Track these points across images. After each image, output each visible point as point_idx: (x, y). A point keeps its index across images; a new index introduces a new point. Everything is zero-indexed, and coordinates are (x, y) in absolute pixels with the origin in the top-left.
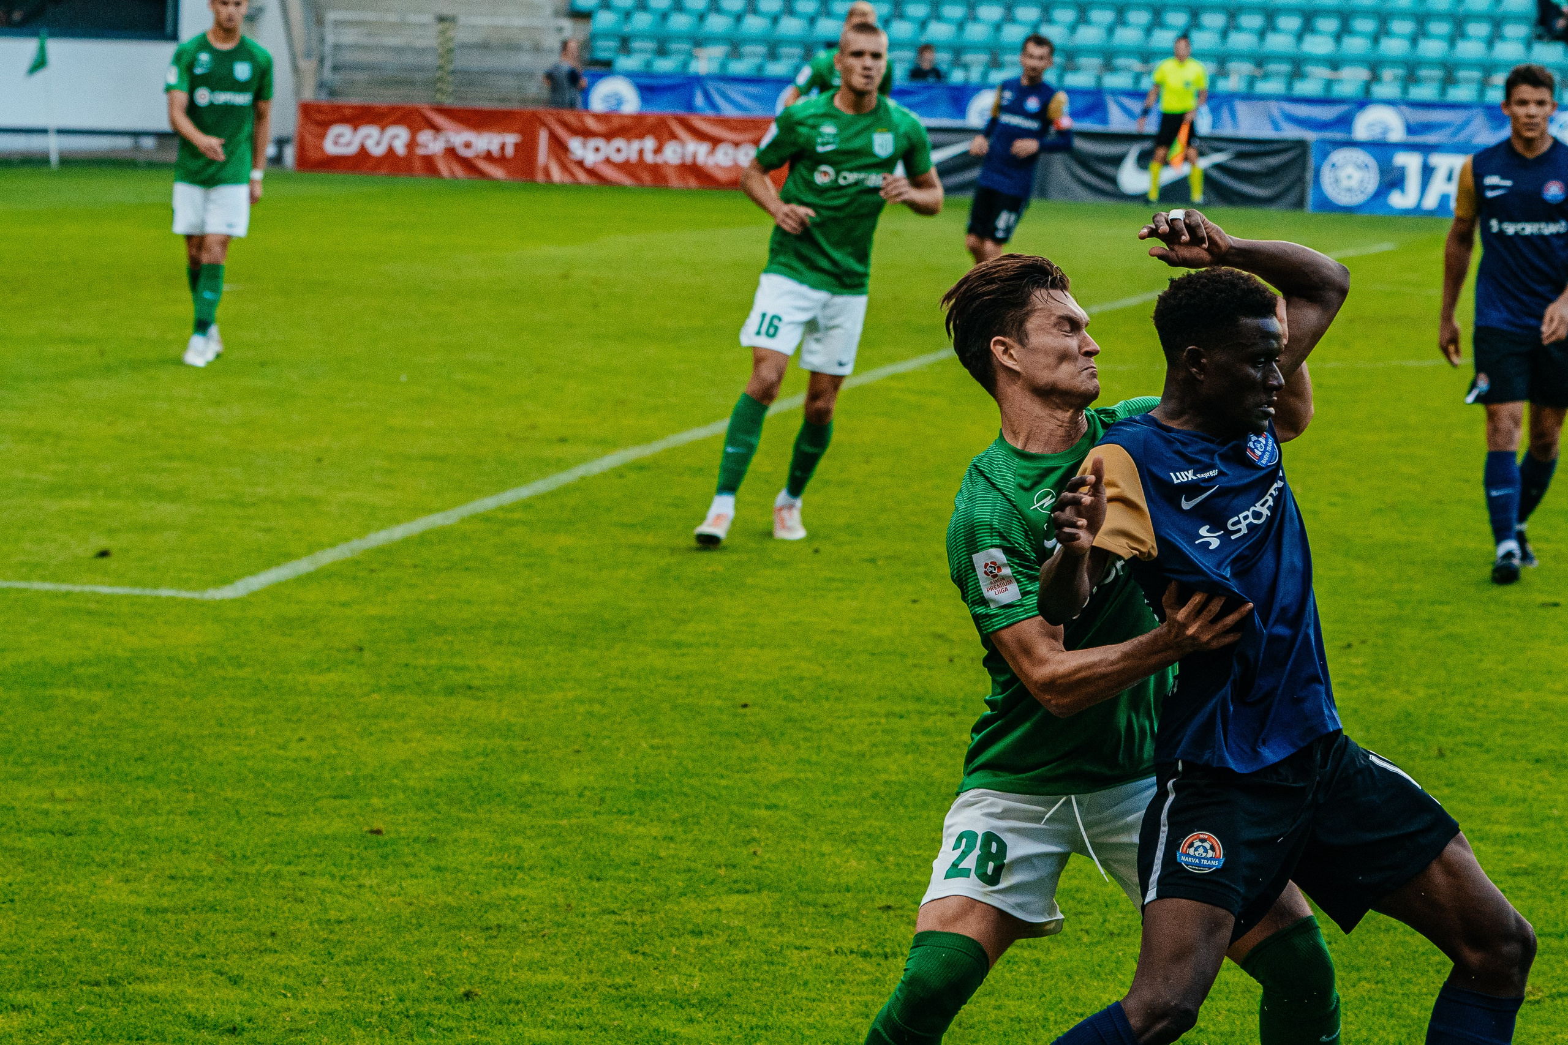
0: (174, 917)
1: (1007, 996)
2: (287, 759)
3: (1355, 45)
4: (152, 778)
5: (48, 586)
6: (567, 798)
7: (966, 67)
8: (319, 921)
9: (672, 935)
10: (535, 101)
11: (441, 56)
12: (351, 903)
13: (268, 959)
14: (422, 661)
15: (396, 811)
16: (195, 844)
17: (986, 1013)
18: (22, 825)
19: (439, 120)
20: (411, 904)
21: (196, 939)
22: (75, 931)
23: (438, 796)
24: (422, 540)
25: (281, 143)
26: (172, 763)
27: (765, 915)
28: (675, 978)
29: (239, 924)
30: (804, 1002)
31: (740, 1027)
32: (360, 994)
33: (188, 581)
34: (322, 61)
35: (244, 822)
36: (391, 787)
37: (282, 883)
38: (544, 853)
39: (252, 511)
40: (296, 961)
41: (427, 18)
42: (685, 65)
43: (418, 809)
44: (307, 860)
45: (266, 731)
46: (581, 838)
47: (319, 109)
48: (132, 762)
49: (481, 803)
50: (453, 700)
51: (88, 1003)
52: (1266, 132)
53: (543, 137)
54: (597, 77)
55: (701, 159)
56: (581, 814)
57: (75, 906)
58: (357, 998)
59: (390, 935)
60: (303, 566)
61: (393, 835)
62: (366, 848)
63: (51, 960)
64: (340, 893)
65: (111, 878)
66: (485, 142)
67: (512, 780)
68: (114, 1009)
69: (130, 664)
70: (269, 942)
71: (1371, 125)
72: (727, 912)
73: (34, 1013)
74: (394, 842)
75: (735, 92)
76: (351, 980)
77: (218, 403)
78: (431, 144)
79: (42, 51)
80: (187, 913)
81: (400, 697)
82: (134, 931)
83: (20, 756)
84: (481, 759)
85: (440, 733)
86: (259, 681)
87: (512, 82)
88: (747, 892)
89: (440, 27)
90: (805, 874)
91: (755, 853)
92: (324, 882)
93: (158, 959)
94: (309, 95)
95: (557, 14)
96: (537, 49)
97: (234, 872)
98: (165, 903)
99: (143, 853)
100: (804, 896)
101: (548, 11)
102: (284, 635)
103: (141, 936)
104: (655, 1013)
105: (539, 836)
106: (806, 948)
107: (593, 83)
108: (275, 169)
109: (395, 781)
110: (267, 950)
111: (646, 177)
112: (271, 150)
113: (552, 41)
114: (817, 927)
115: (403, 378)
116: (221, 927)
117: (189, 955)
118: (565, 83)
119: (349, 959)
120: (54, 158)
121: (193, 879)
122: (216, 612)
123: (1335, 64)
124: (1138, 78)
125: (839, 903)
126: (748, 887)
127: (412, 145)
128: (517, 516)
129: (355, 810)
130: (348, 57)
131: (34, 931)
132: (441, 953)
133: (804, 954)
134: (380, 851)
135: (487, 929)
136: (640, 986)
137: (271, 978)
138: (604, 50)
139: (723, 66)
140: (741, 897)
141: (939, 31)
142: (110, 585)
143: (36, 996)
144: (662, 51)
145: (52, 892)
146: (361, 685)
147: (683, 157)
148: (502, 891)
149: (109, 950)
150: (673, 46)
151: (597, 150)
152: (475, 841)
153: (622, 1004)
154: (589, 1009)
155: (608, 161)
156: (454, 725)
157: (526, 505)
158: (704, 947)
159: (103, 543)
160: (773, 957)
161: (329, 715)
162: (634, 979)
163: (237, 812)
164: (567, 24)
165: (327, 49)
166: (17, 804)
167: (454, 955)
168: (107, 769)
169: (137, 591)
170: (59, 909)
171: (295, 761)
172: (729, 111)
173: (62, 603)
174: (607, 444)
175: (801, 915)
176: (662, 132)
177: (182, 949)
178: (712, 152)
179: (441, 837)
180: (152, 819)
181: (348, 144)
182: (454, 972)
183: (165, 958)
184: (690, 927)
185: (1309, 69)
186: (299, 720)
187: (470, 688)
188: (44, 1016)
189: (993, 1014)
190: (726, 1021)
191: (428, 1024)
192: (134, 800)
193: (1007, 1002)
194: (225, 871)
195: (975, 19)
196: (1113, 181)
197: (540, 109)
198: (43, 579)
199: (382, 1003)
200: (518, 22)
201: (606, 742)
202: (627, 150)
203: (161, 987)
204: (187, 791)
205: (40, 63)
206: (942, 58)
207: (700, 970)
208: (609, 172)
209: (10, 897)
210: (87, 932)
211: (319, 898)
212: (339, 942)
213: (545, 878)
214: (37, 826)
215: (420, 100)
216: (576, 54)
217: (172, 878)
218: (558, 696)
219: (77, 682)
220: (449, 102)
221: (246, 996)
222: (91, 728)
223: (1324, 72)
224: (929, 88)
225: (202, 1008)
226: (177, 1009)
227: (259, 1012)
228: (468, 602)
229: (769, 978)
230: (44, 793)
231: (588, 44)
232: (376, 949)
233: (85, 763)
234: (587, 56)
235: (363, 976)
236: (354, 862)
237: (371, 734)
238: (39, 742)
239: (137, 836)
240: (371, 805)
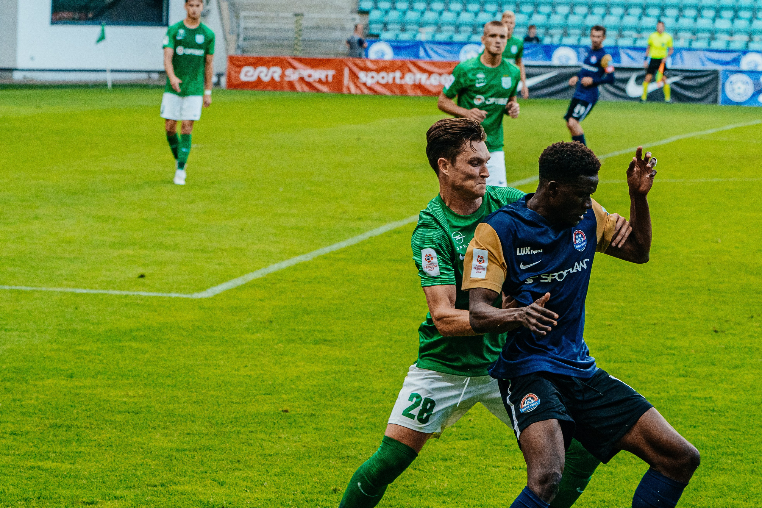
0: (190, 453)
1: (597, 489)
2: (240, 375)
3: (741, 24)
4: (174, 386)
5: (117, 292)
6: (377, 394)
7: (551, 36)
8: (261, 455)
9: (432, 461)
10: (342, 54)
11: (296, 33)
12: (275, 446)
13: (237, 473)
14: (302, 327)
15: (294, 401)
16: (198, 418)
17: (588, 498)
18: (114, 409)
19: (296, 64)
20: (304, 446)
21: (202, 464)
22: (142, 461)
23: (314, 393)
24: (296, 268)
25: (219, 75)
26: (184, 378)
27: (477, 451)
28: (435, 481)
29: (222, 456)
30: (499, 493)
31: (469, 505)
32: (283, 490)
33: (184, 289)
34: (238, 36)
35: (221, 407)
36: (291, 389)
37: (241, 436)
38: (367, 420)
39: (212, 255)
40: (250, 474)
41: (290, 15)
42: (415, 36)
43: (305, 400)
44: (253, 425)
45: (228, 362)
46: (385, 413)
47: (237, 59)
48: (165, 378)
49: (335, 397)
50: (318, 346)
51: (151, 495)
52: (698, 66)
53: (346, 71)
54: (372, 42)
55: (423, 82)
56: (384, 401)
57: (142, 448)
58: (282, 492)
59: (295, 461)
60: (239, 281)
61: (294, 413)
62: (281, 419)
63: (132, 474)
64: (270, 441)
65: (159, 434)
66: (318, 74)
67: (350, 385)
68: (164, 498)
69: (160, 330)
70: (237, 465)
71: (749, 63)
72: (458, 449)
73: (125, 500)
74: (294, 415)
75: (439, 49)
76: (278, 484)
77: (192, 202)
78: (292, 75)
79: (103, 31)
80: (196, 451)
81: (292, 345)
82: (171, 460)
83: (110, 375)
84: (334, 375)
85: (313, 363)
86: (223, 338)
87: (332, 45)
88: (467, 439)
89: (296, 19)
90: (495, 430)
91: (470, 420)
92: (262, 436)
93: (184, 474)
94: (232, 52)
95: (352, 12)
96: (343, 29)
97: (218, 432)
98: (185, 446)
99: (173, 422)
100: (496, 441)
101: (348, 11)
102: (233, 315)
103: (175, 462)
104: (426, 499)
105: (364, 413)
106: (498, 467)
107: (370, 45)
108: (217, 88)
109: (293, 386)
110: (237, 469)
111: (397, 91)
112: (214, 79)
113: (350, 25)
114: (503, 456)
115: (281, 189)
116: (213, 458)
117: (199, 472)
118: (357, 45)
119: (277, 473)
120: (109, 84)
121: (198, 434)
122: (200, 305)
123: (731, 33)
124: (635, 41)
125: (513, 444)
126: (468, 437)
127: (282, 76)
128: (340, 256)
129: (274, 400)
130: (251, 33)
131: (123, 461)
132: (321, 470)
133: (497, 469)
134: (288, 420)
135: (343, 458)
136: (418, 485)
137: (239, 482)
138: (376, 29)
139: (433, 36)
140: (465, 442)
141: (538, 19)
142: (147, 291)
143: (126, 492)
144: (403, 30)
145: (130, 442)
146: (273, 340)
147: (415, 80)
148: (349, 440)
149: (159, 470)
150: (409, 27)
151: (373, 77)
152: (334, 415)
153: (410, 494)
154: (395, 497)
155: (378, 83)
156: (319, 358)
157: (345, 251)
158: (448, 466)
159: (141, 271)
160: (482, 471)
161: (259, 354)
162: (415, 482)
163: (217, 402)
164: (357, 17)
165: (241, 30)
166: (110, 399)
167: (327, 471)
168: (153, 381)
169: (160, 294)
170: (135, 450)
171: (244, 377)
172: (436, 58)
173: (125, 300)
174: (382, 221)
175: (495, 451)
176: (404, 68)
177: (195, 469)
178: (429, 77)
179: (317, 413)
180: (177, 405)
181: (252, 76)
182: (328, 479)
183: (187, 473)
184: (440, 456)
185: (718, 35)
186: (244, 357)
187: (326, 340)
188: (130, 502)
189: (591, 499)
190: (461, 502)
191: (317, 505)
192: (167, 396)
193: (597, 492)
194: (213, 430)
195: (555, 13)
196: (624, 90)
197: (345, 58)
198: (114, 289)
199: (294, 495)
200: (334, 16)
201: (394, 366)
202: (387, 77)
203: (186, 487)
204: (192, 391)
205: (102, 38)
206: (539, 32)
207: (447, 477)
208: (379, 89)
209: (110, 444)
210: (149, 461)
211: (259, 443)
212: (271, 464)
213: (369, 433)
214: (121, 409)
215: (286, 54)
216: (362, 31)
217: (188, 434)
218: (369, 344)
219: (135, 339)
220: (300, 55)
221: (228, 491)
222: (144, 361)
223: (726, 37)
224: (534, 46)
225: (207, 498)
226: (194, 498)
227: (234, 499)
228: (321, 299)
229: (481, 481)
230: (123, 393)
231: (367, 27)
232: (289, 468)
233: (143, 379)
234: (367, 32)
235: (284, 481)
236: (276, 426)
237: (280, 363)
238: (119, 368)
239: (170, 414)
240: (282, 398)
